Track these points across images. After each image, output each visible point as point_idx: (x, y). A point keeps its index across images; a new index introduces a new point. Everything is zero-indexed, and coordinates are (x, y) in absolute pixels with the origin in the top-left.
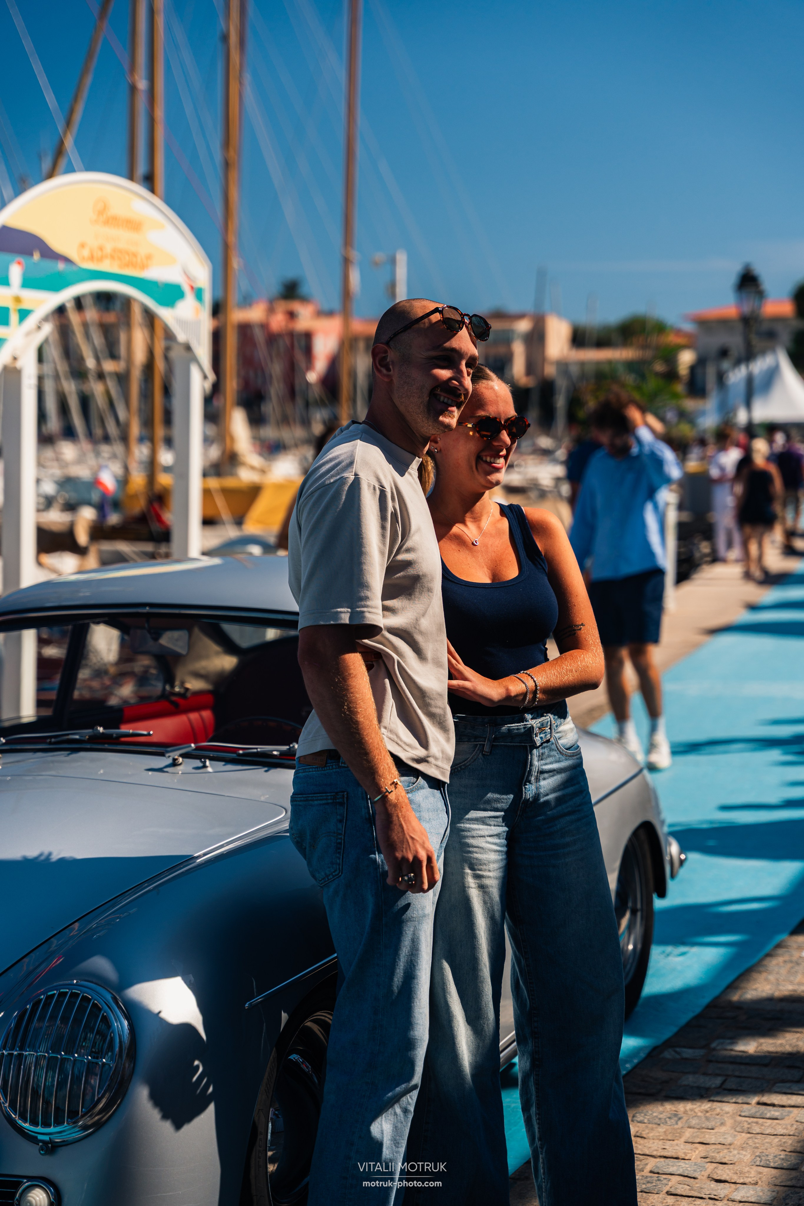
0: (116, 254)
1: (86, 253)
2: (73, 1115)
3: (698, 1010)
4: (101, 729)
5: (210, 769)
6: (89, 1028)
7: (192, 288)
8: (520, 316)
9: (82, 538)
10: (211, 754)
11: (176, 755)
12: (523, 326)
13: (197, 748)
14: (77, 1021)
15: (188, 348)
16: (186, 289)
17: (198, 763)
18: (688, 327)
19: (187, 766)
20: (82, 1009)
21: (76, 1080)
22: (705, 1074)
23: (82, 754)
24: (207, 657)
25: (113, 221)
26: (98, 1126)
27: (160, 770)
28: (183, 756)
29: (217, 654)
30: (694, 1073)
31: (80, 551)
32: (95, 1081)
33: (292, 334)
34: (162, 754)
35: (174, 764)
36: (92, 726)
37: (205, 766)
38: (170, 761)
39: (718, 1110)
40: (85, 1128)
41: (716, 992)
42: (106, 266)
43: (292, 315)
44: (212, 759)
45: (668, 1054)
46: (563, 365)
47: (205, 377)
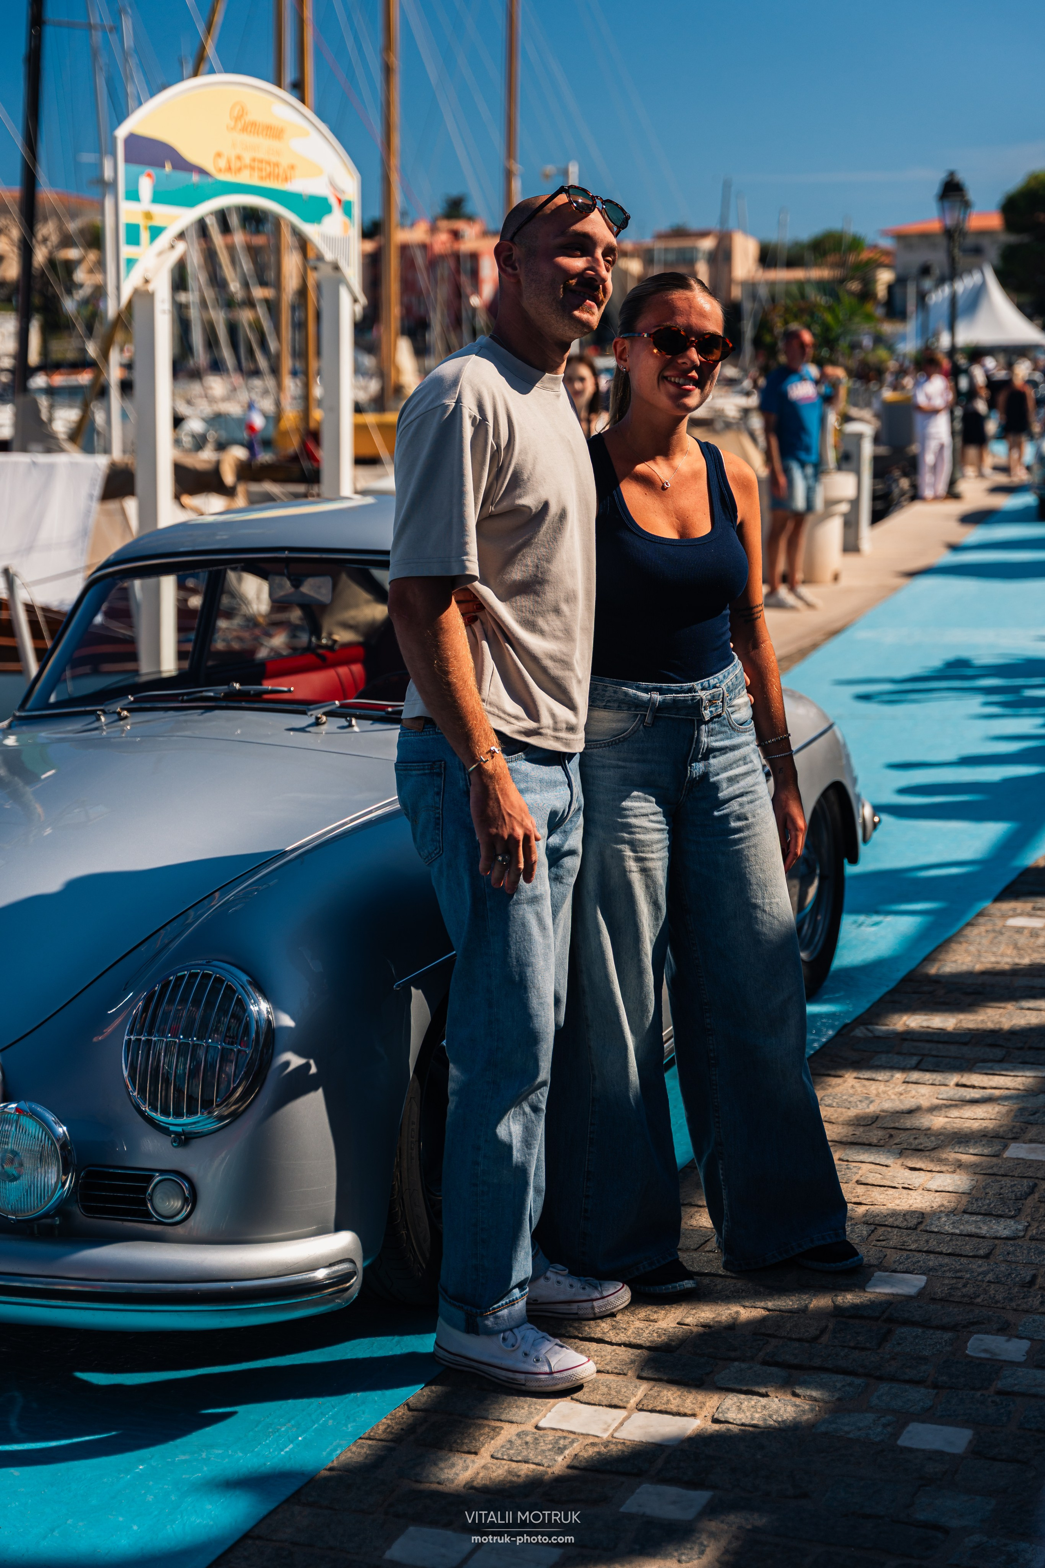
0: (256, 165)
1: (222, 164)
2: (207, 1105)
3: (892, 985)
4: (237, 686)
5: (356, 729)
6: (223, 1011)
7: (340, 201)
8: (704, 234)
9: (229, 478)
10: (358, 712)
11: (318, 713)
12: (707, 244)
13: (342, 706)
14: (210, 1004)
15: (336, 268)
16: (333, 202)
17: (343, 722)
18: (886, 243)
19: (331, 725)
20: (215, 991)
21: (210, 1066)
22: (899, 1053)
23: (217, 713)
24: (356, 606)
25: (251, 128)
26: (235, 1116)
27: (302, 730)
28: (328, 714)
29: (367, 602)
30: (888, 1052)
31: (228, 492)
32: (231, 1069)
33: (457, 256)
34: (304, 713)
35: (317, 723)
36: (227, 682)
37: (351, 726)
38: (312, 720)
39: (913, 1093)
40: (221, 1118)
41: (912, 965)
42: (244, 178)
43: (456, 235)
44: (358, 717)
45: (860, 1032)
46: (751, 287)
47: (355, 301)
